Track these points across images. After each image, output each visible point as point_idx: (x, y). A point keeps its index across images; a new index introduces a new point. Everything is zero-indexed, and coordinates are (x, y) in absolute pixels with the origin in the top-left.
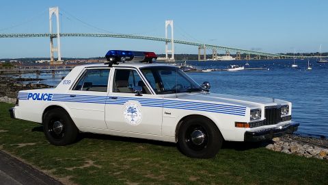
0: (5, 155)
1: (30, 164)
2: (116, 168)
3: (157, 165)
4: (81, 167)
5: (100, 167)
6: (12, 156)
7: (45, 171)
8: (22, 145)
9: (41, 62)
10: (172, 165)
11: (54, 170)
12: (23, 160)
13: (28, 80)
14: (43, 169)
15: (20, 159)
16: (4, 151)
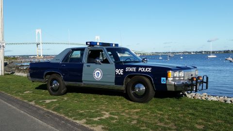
0: (39, 109)
1: (63, 115)
2: (129, 118)
3: (159, 115)
4: (102, 118)
5: (116, 117)
6: (45, 109)
7: (78, 122)
8: (48, 101)
9: (32, 57)
10: (170, 115)
11: (84, 120)
12: (55, 113)
13: (26, 66)
14: (74, 119)
15: (53, 112)
16: (37, 106)
